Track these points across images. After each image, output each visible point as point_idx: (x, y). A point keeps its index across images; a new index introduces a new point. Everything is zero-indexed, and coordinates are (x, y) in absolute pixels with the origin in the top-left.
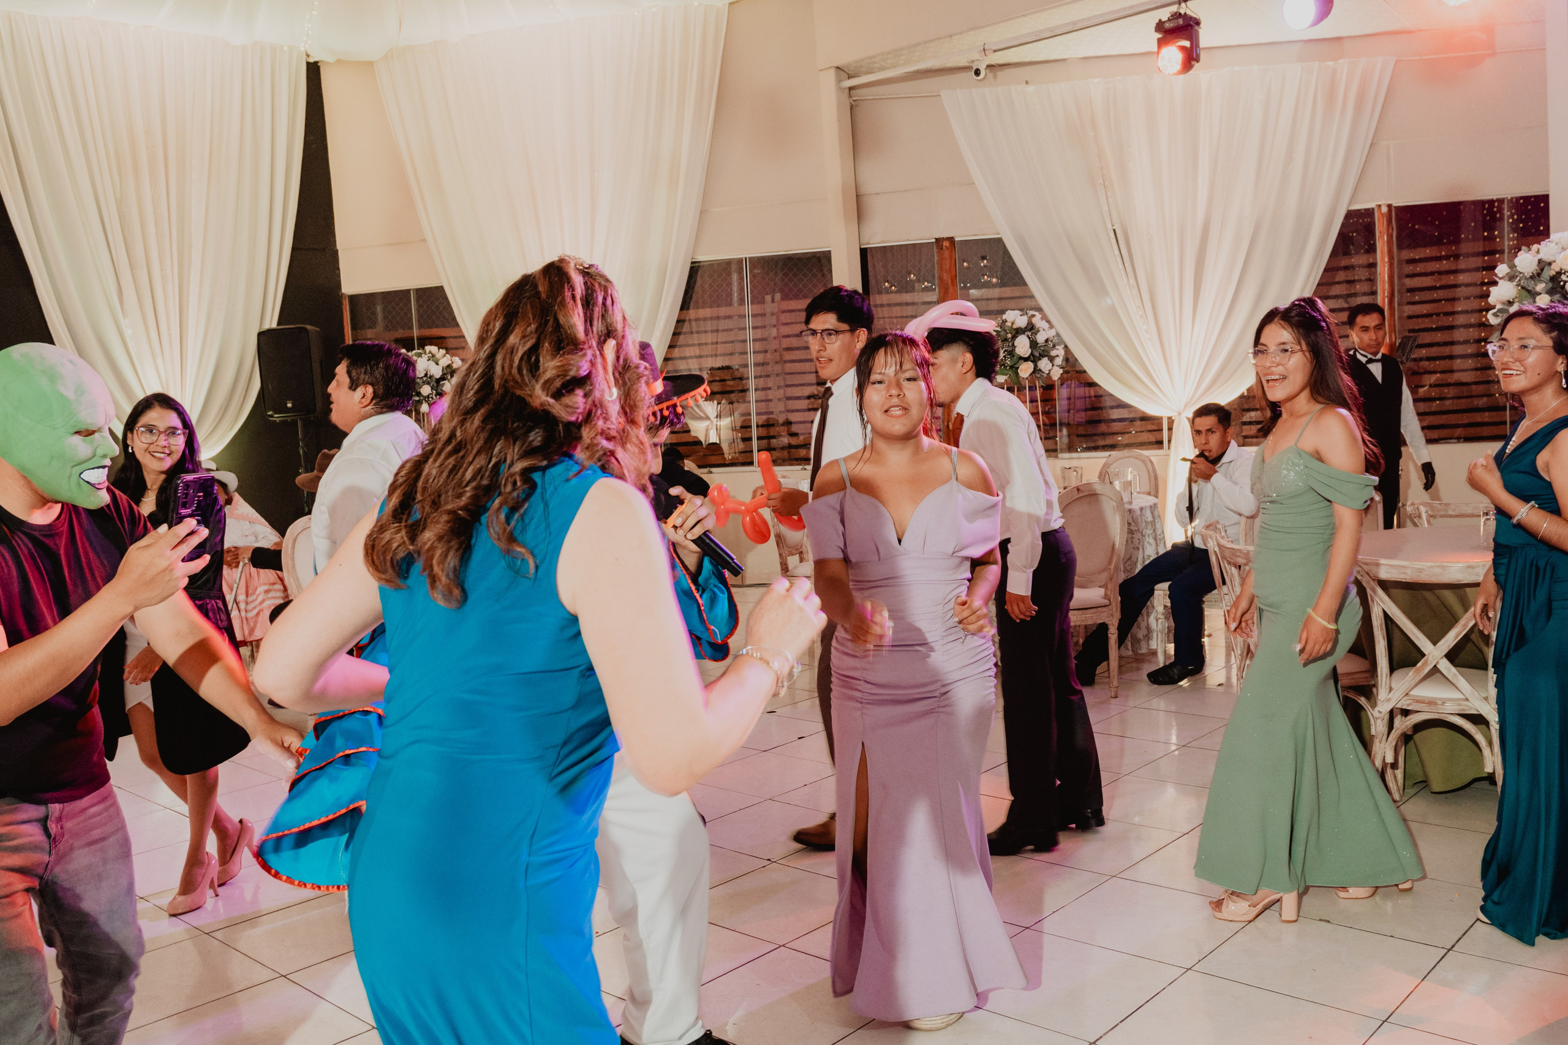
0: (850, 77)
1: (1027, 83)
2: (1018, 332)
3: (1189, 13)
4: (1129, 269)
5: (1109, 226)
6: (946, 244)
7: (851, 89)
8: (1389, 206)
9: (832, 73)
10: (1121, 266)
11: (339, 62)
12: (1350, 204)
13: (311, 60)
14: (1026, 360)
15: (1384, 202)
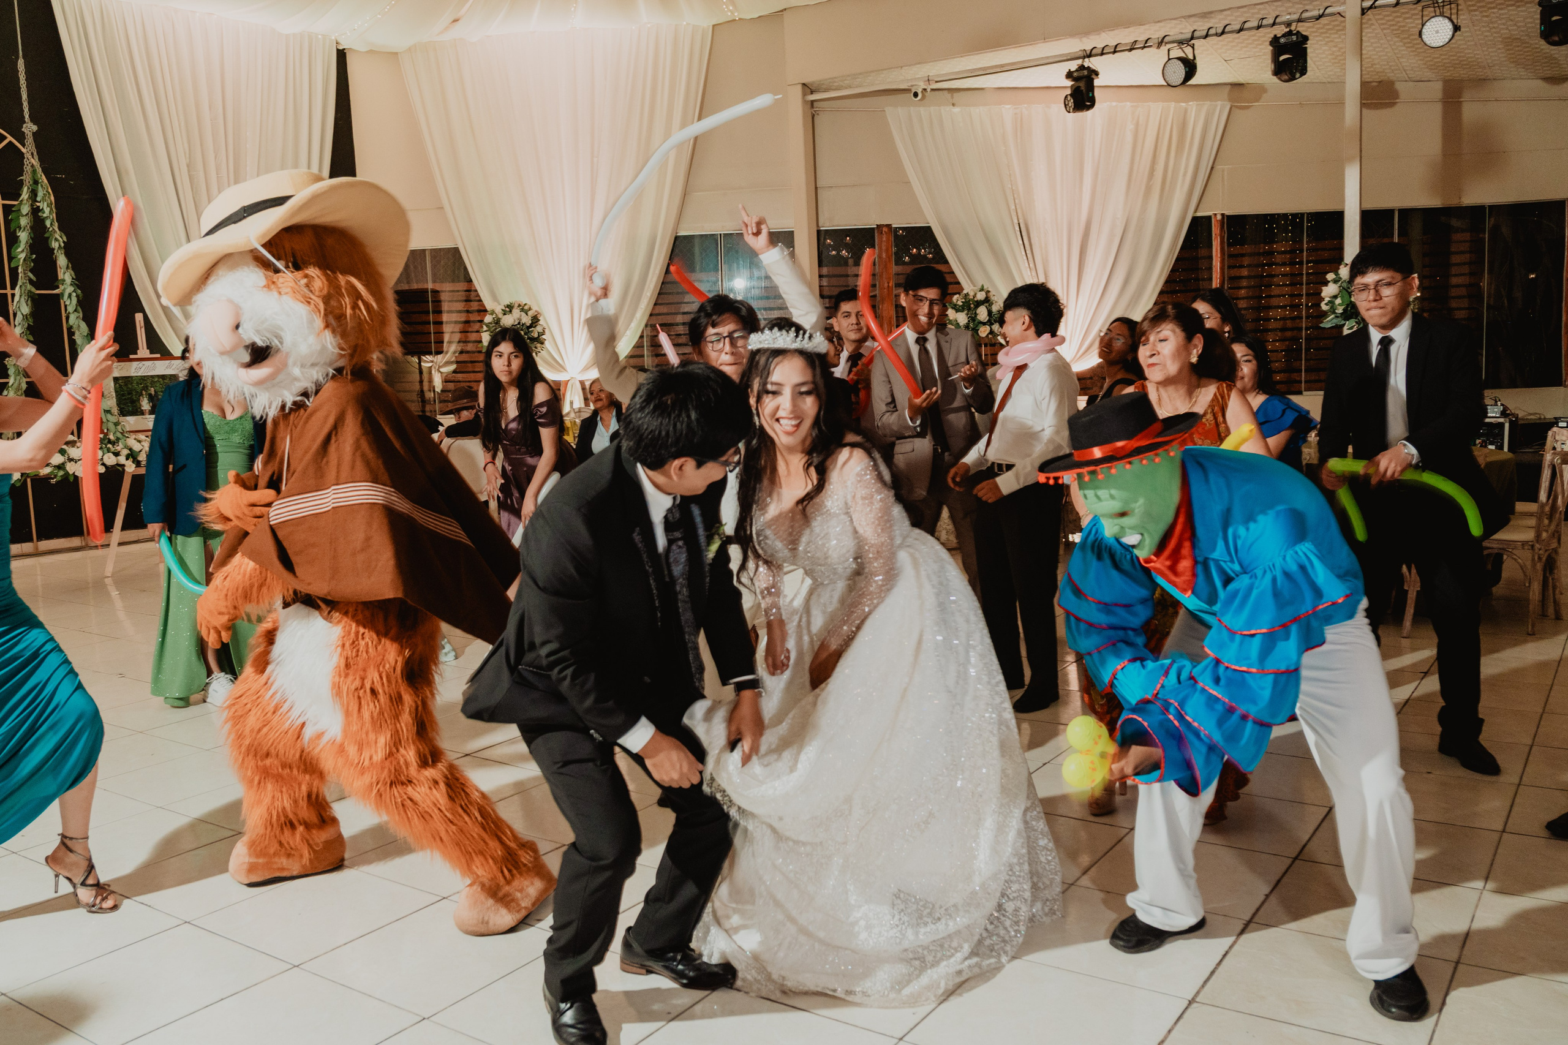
0: (812, 92)
1: (953, 105)
2: (978, 304)
3: (1091, 66)
4: (1029, 256)
5: (1016, 221)
6: (885, 229)
7: (812, 102)
8: (1223, 215)
9: (799, 87)
10: (1024, 253)
11: (371, 52)
12: (1196, 211)
13: (341, 48)
14: (984, 324)
15: (1219, 212)
